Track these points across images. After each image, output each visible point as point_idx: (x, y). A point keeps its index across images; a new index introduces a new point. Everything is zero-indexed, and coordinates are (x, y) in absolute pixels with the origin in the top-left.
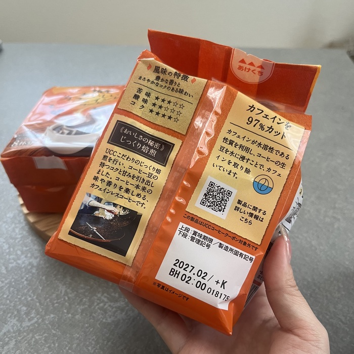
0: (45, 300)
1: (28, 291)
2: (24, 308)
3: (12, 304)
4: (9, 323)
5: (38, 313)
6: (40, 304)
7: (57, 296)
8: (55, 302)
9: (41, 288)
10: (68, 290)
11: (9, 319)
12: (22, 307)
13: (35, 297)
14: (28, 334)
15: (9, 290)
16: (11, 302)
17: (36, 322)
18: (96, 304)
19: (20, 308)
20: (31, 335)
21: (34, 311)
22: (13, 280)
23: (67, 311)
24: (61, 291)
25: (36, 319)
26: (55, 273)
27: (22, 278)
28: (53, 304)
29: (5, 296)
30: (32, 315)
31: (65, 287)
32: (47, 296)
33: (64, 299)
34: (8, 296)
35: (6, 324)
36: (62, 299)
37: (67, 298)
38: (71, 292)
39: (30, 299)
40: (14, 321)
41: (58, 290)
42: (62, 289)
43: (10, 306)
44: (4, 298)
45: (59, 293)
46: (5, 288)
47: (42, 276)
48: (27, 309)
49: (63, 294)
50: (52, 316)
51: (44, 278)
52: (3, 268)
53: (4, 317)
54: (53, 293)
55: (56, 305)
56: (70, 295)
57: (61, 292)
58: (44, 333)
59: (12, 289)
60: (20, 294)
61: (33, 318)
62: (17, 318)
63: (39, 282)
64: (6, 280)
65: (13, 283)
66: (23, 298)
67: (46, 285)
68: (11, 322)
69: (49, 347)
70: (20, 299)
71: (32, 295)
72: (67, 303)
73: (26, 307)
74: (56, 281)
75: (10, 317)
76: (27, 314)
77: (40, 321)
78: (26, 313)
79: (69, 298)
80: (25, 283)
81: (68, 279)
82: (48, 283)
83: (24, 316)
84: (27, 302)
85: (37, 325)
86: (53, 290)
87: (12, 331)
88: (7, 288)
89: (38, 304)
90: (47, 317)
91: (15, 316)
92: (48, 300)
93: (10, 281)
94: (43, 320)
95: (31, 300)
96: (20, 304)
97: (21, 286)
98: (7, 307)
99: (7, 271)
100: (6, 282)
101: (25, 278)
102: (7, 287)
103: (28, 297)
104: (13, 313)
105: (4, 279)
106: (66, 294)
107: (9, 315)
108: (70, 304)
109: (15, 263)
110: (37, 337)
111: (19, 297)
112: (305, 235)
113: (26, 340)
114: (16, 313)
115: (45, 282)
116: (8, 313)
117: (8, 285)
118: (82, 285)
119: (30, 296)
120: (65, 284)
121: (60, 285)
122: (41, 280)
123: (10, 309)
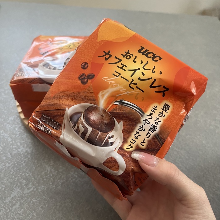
0: (38, 176)
1: (26, 170)
2: (24, 181)
3: (16, 179)
4: (15, 191)
5: (33, 185)
6: (35, 178)
7: (45, 173)
8: (44, 177)
9: (34, 168)
10: (52, 170)
11: (15, 188)
12: (23, 180)
13: (31, 174)
14: (28, 198)
16: (15, 177)
17: (33, 191)
18: (70, 179)
19: (22, 181)
20: (30, 199)
21: (31, 183)
22: (16, 162)
23: (52, 183)
25: (32, 188)
26: (43, 158)
27: (22, 161)
28: (43, 179)
29: (11, 173)
30: (30, 186)
31: (50, 167)
32: (39, 173)
33: (50, 176)
34: (13, 173)
35: (13, 192)
36: (49, 176)
37: (51, 175)
38: (54, 171)
39: (27, 175)
40: (18, 190)
42: (48, 169)
43: (15, 180)
44: (11, 174)
45: (47, 171)
46: (11, 168)
47: (35, 160)
48: (26, 182)
49: (49, 172)
50: (43, 186)
51: (36, 161)
52: (9, 154)
53: (11, 187)
54: (42, 172)
55: (45, 179)
56: (53, 173)
57: (48, 171)
58: (38, 198)
59: (15, 168)
60: (21, 171)
61: (30, 188)
62: (20, 188)
63: (33, 164)
64: (11, 162)
65: (16, 165)
66: (23, 175)
67: (37, 166)
68: (16, 190)
69: (42, 207)
70: (21, 175)
71: (29, 173)
72: (52, 179)
73: (25, 180)
74: (44, 164)
75: (15, 187)
76: (27, 185)
77: (35, 190)
79: (53, 175)
80: (24, 164)
81: (52, 162)
82: (39, 164)
83: (25, 186)
84: (26, 177)
85: (33, 193)
86: (42, 170)
87: (17, 196)
89: (33, 179)
90: (40, 187)
91: (19, 187)
92: (40, 176)
93: (14, 163)
94: (37, 190)
96: (21, 178)
97: (21, 166)
98: (13, 180)
99: (12, 156)
100: (12, 163)
101: (24, 161)
102: (12, 167)
103: (26, 174)
104: (17, 184)
105: (10, 162)
106: (51, 172)
107: (15, 186)
108: (54, 179)
109: (16, 151)
110: (34, 201)
111: (20, 174)
112: (199, 137)
113: (26, 202)
115: (37, 164)
116: (14, 184)
117: (13, 166)
118: (61, 167)
119: (28, 173)
120: (50, 165)
121: (47, 166)
122: (34, 162)
123: (15, 182)
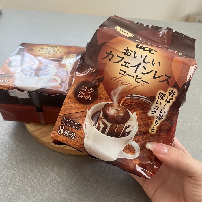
15: (19, 176)
24: (52, 176)
41: (50, 176)
78: (31, 192)
88: (18, 175)
95: (34, 183)
114: (25, 192)
